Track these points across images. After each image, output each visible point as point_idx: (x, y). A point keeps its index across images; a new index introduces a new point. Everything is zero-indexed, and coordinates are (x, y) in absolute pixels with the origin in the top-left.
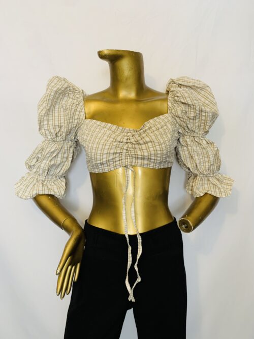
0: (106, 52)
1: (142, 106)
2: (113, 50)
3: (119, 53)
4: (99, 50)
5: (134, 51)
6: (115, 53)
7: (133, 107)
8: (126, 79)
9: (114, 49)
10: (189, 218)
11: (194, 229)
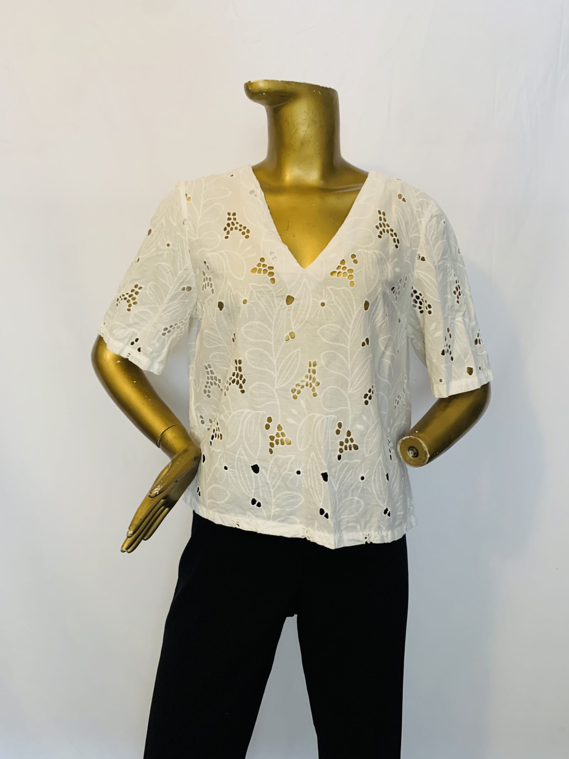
0: (262, 85)
1: (332, 201)
2: (277, 81)
3: (289, 88)
4: (247, 81)
5: (321, 85)
6: (281, 88)
7: (315, 201)
8: (302, 144)
9: (280, 79)
10: (421, 435)
11: (430, 459)
